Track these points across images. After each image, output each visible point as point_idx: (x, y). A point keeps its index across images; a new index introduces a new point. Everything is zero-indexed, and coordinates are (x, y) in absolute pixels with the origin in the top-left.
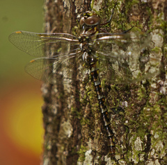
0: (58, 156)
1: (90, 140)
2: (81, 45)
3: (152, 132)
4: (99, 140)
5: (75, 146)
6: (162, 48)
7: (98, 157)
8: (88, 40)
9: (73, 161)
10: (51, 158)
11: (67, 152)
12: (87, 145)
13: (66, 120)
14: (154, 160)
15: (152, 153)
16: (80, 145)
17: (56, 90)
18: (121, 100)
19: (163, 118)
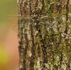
0: (26, 64)
1: (39, 58)
2: (34, 20)
3: (63, 54)
4: (42, 57)
5: (33, 60)
6: (66, 22)
7: (42, 64)
8: (37, 18)
9: (32, 66)
10: (23, 65)
11: (30, 62)
12: (38, 59)
13: (29, 50)
14: (64, 64)
15: (63, 61)
16: (35, 59)
17: (24, 39)
18: (51, 42)
19: (67, 48)
